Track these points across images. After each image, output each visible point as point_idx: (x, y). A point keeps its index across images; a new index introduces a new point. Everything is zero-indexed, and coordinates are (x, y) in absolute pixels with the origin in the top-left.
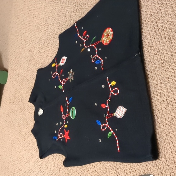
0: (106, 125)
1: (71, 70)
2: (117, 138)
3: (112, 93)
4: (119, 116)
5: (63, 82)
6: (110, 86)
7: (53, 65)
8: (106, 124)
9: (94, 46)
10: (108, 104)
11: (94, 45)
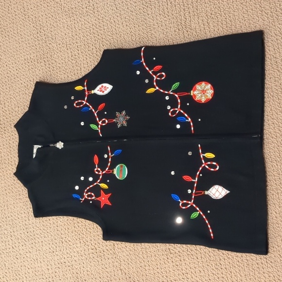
0: (190, 203)
1: (124, 112)
2: (207, 222)
3: (204, 166)
4: (214, 196)
5: (101, 122)
6: (202, 157)
7: (79, 88)
8: (191, 201)
9: (177, 96)
10: (197, 179)
11: (176, 94)
